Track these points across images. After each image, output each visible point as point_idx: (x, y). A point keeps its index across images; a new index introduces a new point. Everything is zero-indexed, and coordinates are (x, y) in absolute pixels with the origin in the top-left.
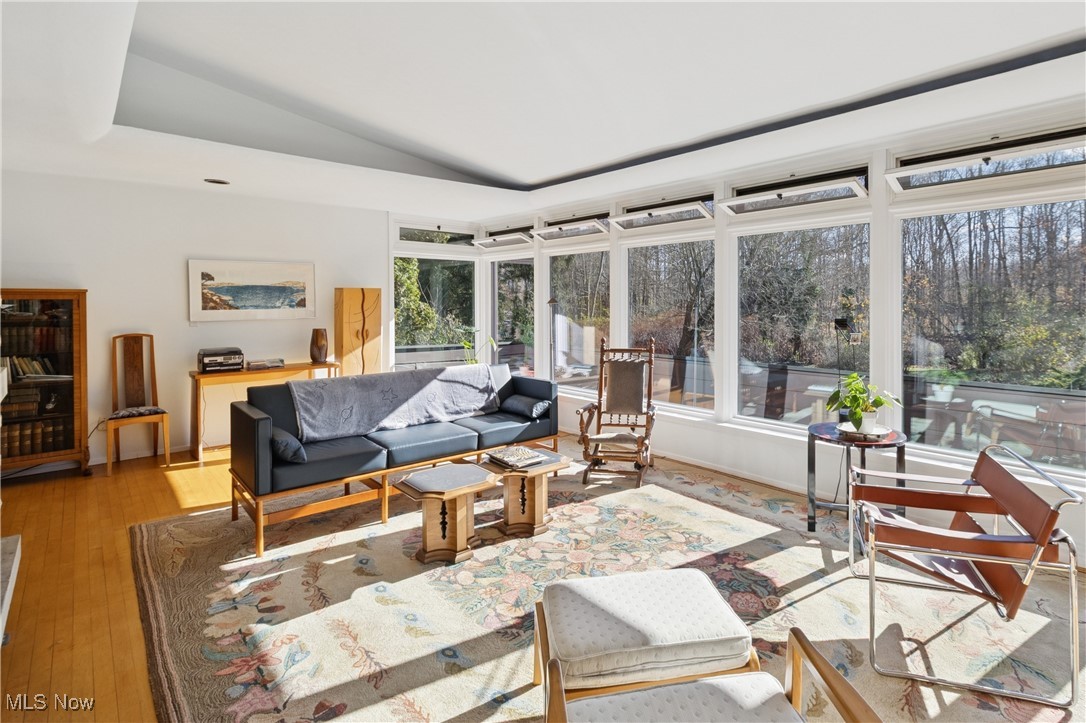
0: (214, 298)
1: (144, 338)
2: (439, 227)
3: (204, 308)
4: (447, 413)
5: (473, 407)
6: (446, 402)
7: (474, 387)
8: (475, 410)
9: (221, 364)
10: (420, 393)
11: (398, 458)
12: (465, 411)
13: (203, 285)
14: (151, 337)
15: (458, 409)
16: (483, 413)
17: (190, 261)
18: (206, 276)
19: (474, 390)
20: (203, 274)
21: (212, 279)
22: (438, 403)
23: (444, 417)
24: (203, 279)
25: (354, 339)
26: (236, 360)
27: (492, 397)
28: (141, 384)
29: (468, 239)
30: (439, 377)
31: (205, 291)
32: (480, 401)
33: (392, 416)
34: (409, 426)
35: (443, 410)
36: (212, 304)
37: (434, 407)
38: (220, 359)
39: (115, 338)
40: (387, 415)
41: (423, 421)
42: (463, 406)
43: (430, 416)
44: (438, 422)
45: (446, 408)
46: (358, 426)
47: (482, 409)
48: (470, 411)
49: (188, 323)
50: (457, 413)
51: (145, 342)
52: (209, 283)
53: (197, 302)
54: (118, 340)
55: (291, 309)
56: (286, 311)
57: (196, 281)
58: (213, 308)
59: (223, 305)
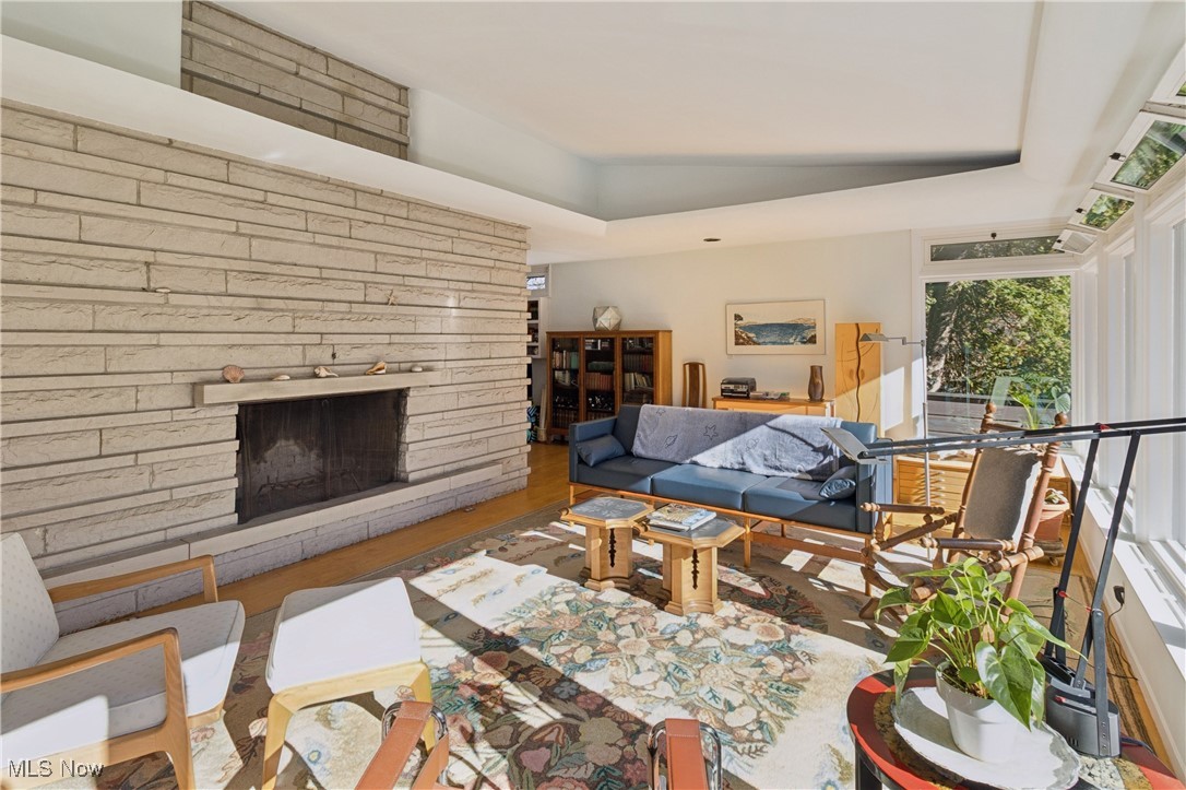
0: (743, 335)
1: (701, 365)
2: (994, 235)
3: (737, 344)
4: (766, 465)
5: (798, 467)
6: (767, 453)
7: (807, 443)
8: (800, 471)
9: (732, 391)
10: (742, 436)
11: (659, 489)
12: (787, 469)
14: (704, 365)
15: (778, 464)
16: (810, 478)
17: (727, 305)
18: (738, 317)
19: (806, 447)
20: (735, 315)
21: (742, 319)
22: (757, 452)
23: (758, 469)
24: (736, 319)
25: (848, 379)
26: (743, 389)
27: (825, 462)
30: (769, 424)
31: (737, 330)
32: (813, 462)
33: (707, 453)
34: (722, 468)
35: (761, 461)
36: (741, 341)
37: (751, 455)
39: (685, 365)
40: (703, 451)
41: (737, 467)
42: (786, 462)
43: (743, 464)
44: (750, 472)
45: (765, 460)
46: (677, 454)
47: (809, 472)
48: (794, 471)
49: (726, 356)
50: (777, 468)
52: (740, 322)
53: (732, 339)
54: (687, 366)
55: (803, 346)
56: (799, 348)
57: (732, 320)
58: (742, 344)
59: (749, 341)
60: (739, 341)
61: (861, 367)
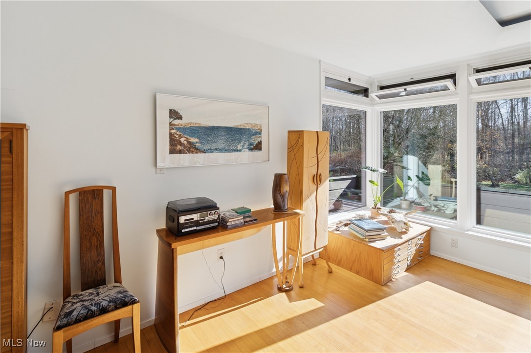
0: (182, 140)
1: (105, 191)
2: (349, 79)
9: (197, 223)
13: (170, 124)
14: (113, 189)
17: (157, 94)
18: (174, 114)
20: (170, 110)
21: (180, 118)
24: (171, 117)
25: (311, 184)
26: (211, 216)
28: (101, 254)
29: (365, 92)
31: (173, 131)
36: (179, 147)
38: (196, 217)
39: (67, 194)
49: (154, 170)
51: (107, 195)
52: (177, 122)
53: (164, 144)
54: (73, 198)
55: (251, 153)
56: (246, 155)
57: (164, 118)
58: (180, 152)
59: (192, 149)
60: (175, 147)
61: (319, 172)
